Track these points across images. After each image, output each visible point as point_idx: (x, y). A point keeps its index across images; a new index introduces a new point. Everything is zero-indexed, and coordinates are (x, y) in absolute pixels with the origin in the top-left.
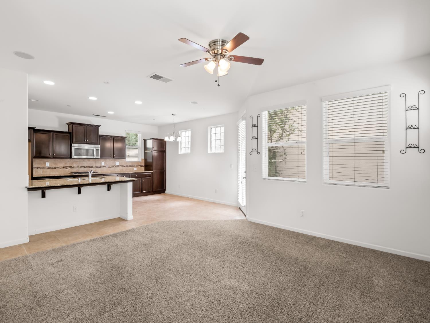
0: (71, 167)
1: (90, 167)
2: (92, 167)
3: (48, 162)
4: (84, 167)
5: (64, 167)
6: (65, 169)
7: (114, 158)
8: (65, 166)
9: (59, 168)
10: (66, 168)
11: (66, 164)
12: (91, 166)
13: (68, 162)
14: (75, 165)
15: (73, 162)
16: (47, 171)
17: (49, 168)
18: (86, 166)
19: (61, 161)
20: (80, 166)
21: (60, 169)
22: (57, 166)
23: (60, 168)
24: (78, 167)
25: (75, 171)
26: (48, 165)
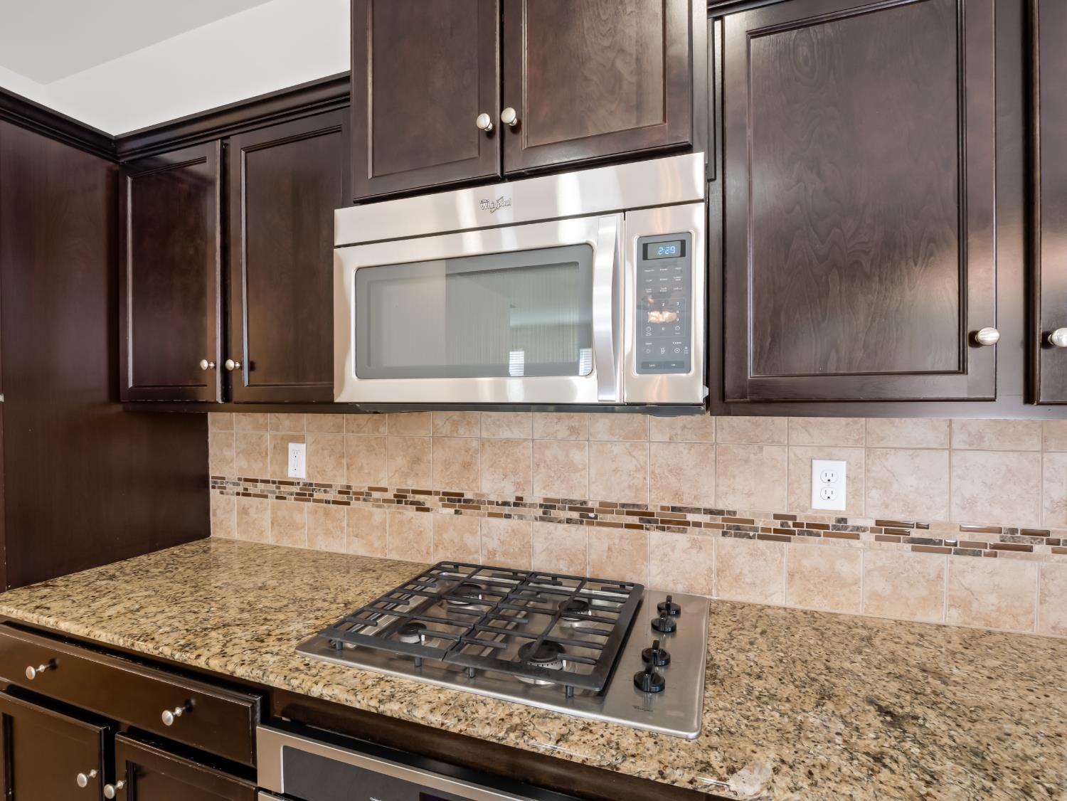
0: (454, 499)
1: (644, 518)
2: (674, 519)
3: (298, 439)
4: (584, 513)
5: (400, 498)
6: (410, 512)
7: (1030, 396)
8: (411, 484)
9: (365, 496)
10: (421, 508)
11: (417, 460)
12: (654, 501)
13: (437, 440)
14: (491, 485)
15: (475, 444)
16: (298, 518)
17: (306, 493)
18: (606, 507)
19: (384, 430)
20: (536, 495)
21: (379, 515)
22: (360, 485)
23: (379, 504)
24: (519, 502)
25: (493, 544)
26: (298, 465)
